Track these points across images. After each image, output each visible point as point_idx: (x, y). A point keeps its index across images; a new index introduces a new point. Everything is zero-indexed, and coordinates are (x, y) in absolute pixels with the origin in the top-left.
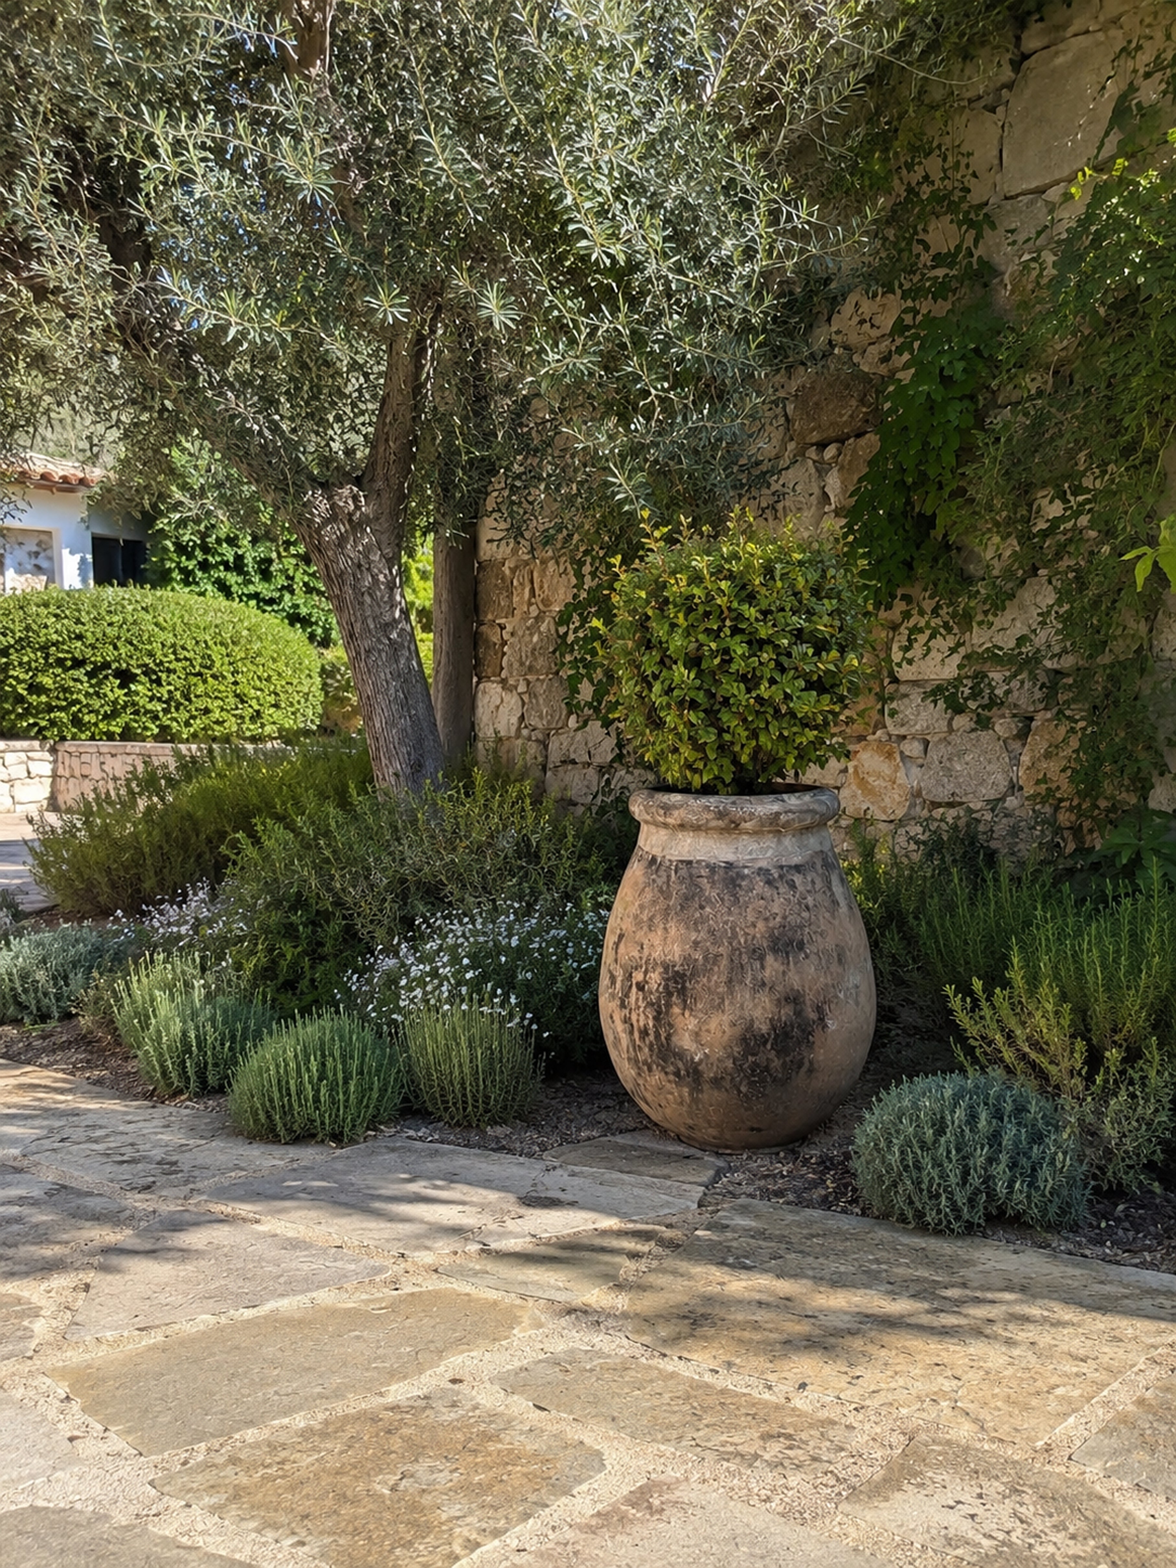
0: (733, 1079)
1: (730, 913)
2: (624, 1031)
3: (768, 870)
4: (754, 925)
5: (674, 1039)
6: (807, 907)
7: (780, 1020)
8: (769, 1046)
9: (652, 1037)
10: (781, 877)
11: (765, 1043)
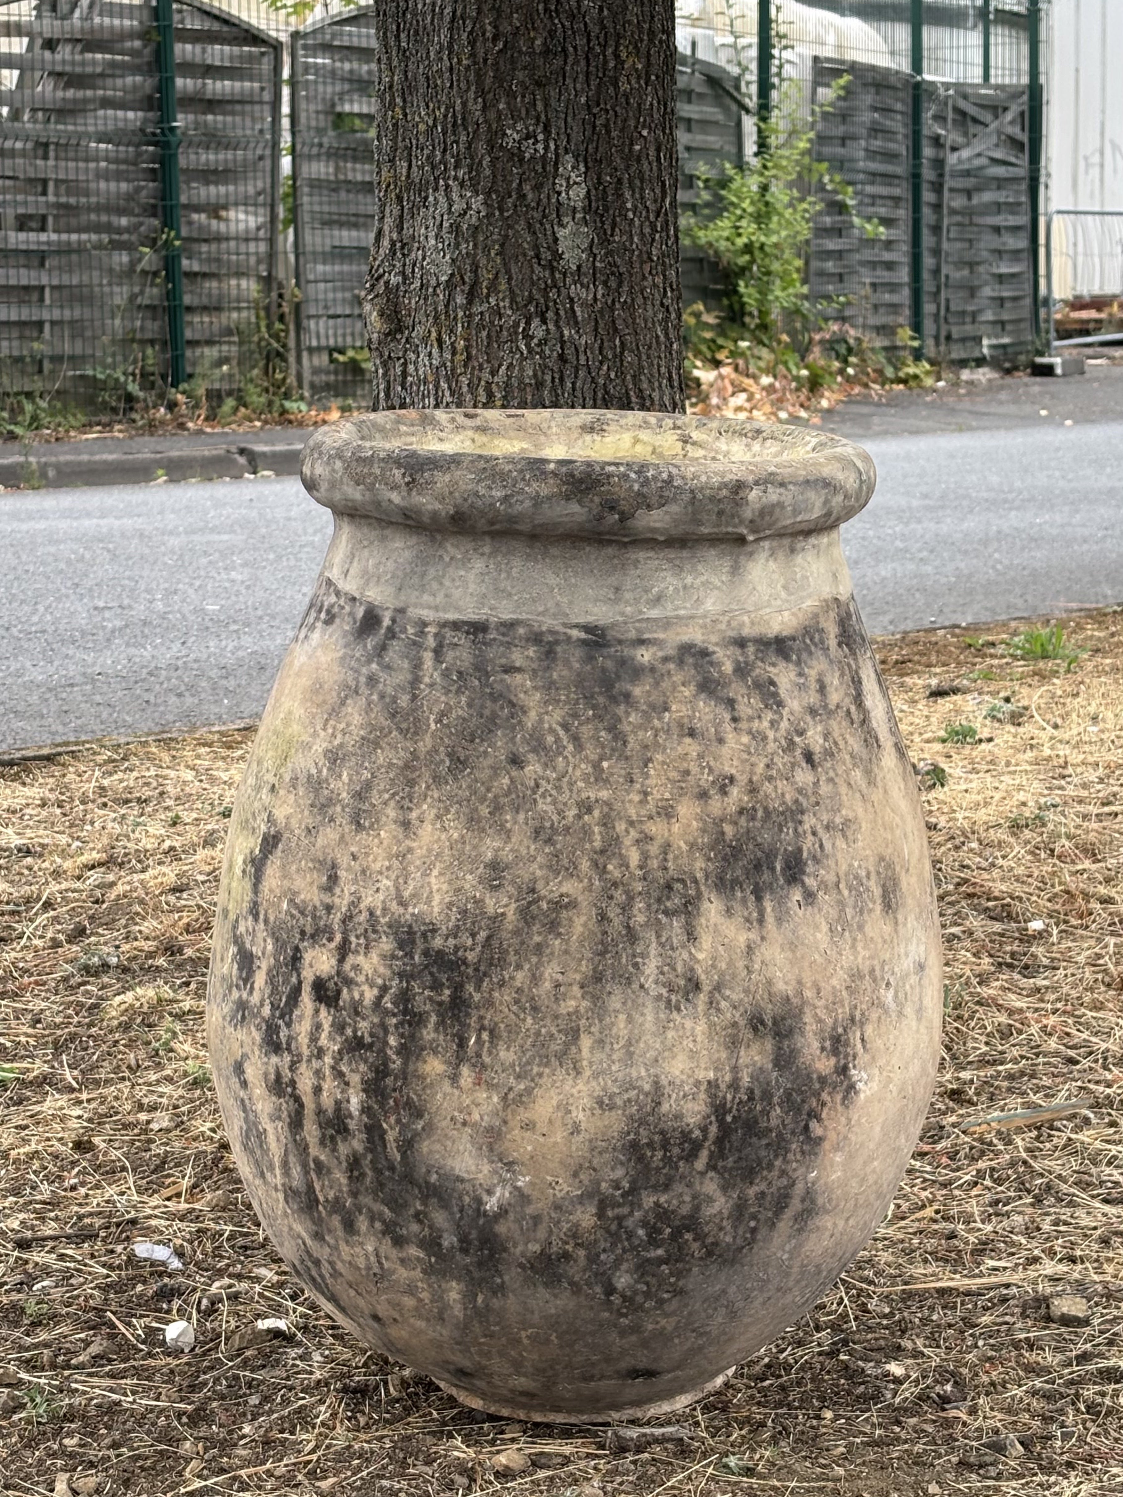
0: (593, 1259)
1: (599, 777)
2: (275, 1117)
3: (704, 653)
4: (667, 812)
5: (425, 1146)
6: (809, 757)
7: (734, 1085)
8: (700, 1164)
9: (358, 1143)
10: (741, 671)
11: (692, 1155)
